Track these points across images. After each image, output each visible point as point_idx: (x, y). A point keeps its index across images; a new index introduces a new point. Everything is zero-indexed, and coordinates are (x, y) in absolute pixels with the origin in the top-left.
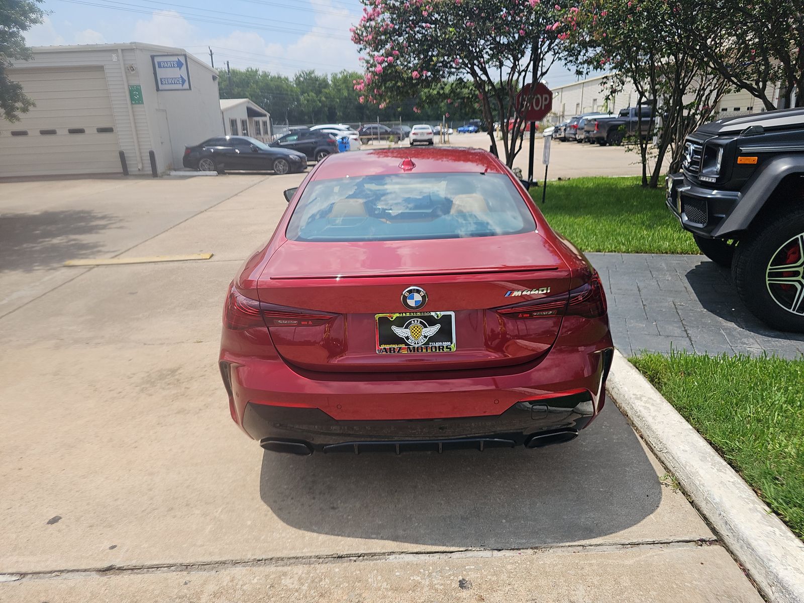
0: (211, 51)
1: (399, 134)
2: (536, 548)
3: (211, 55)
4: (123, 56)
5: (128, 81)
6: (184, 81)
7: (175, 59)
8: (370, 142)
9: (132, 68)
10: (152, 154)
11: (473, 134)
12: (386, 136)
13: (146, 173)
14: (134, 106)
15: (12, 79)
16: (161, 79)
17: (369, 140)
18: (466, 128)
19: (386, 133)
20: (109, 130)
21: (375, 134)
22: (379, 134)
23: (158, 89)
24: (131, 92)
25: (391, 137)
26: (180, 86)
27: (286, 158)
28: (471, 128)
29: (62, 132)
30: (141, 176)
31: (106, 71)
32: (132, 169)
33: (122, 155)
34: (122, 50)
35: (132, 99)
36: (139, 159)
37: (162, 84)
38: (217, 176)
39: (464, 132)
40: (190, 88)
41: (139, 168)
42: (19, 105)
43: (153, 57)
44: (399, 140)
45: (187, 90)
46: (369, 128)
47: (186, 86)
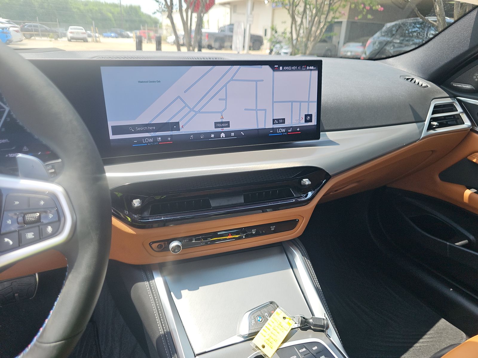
1: (58, 32)
8: (33, 38)
11: (115, 39)
12: (47, 33)
17: (31, 36)
18: (109, 34)
19: (46, 31)
21: (36, 31)
22: (40, 31)
25: (51, 34)
28: (113, 35)
39: (108, 37)
44: (58, 37)
46: (30, 26)
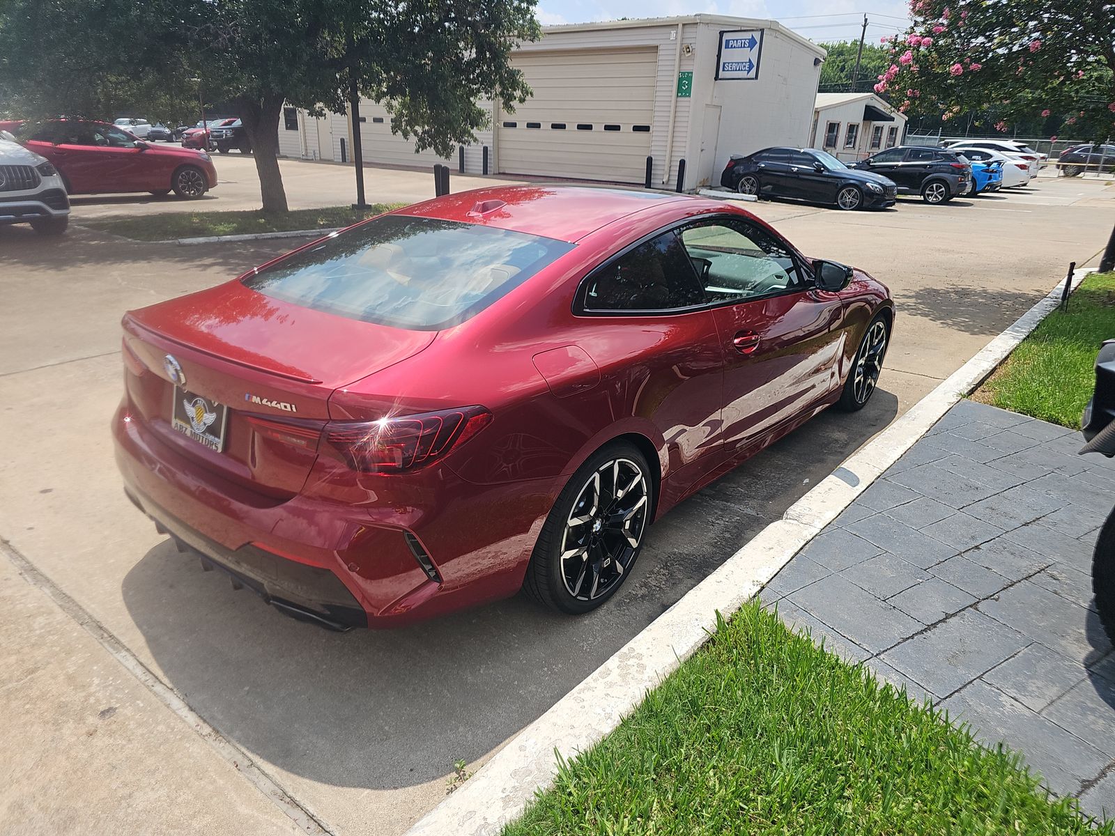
0: (866, 20)
2: (217, 732)
3: (865, 26)
4: (683, 32)
5: (680, 66)
6: (751, 68)
7: (748, 35)
9: (688, 49)
10: (682, 163)
13: (670, 188)
14: (680, 99)
15: (512, 64)
16: (724, 64)
20: (646, 129)
21: (1096, 160)
23: (717, 78)
24: (680, 80)
26: (743, 74)
27: (860, 186)
29: (598, 128)
30: (665, 190)
31: (660, 53)
32: (656, 181)
33: (650, 160)
34: (684, 25)
35: (679, 90)
36: (667, 168)
37: (723, 70)
38: (755, 201)
40: (756, 77)
41: (664, 180)
42: (518, 93)
43: (722, 33)
45: (753, 79)
47: (753, 73)
